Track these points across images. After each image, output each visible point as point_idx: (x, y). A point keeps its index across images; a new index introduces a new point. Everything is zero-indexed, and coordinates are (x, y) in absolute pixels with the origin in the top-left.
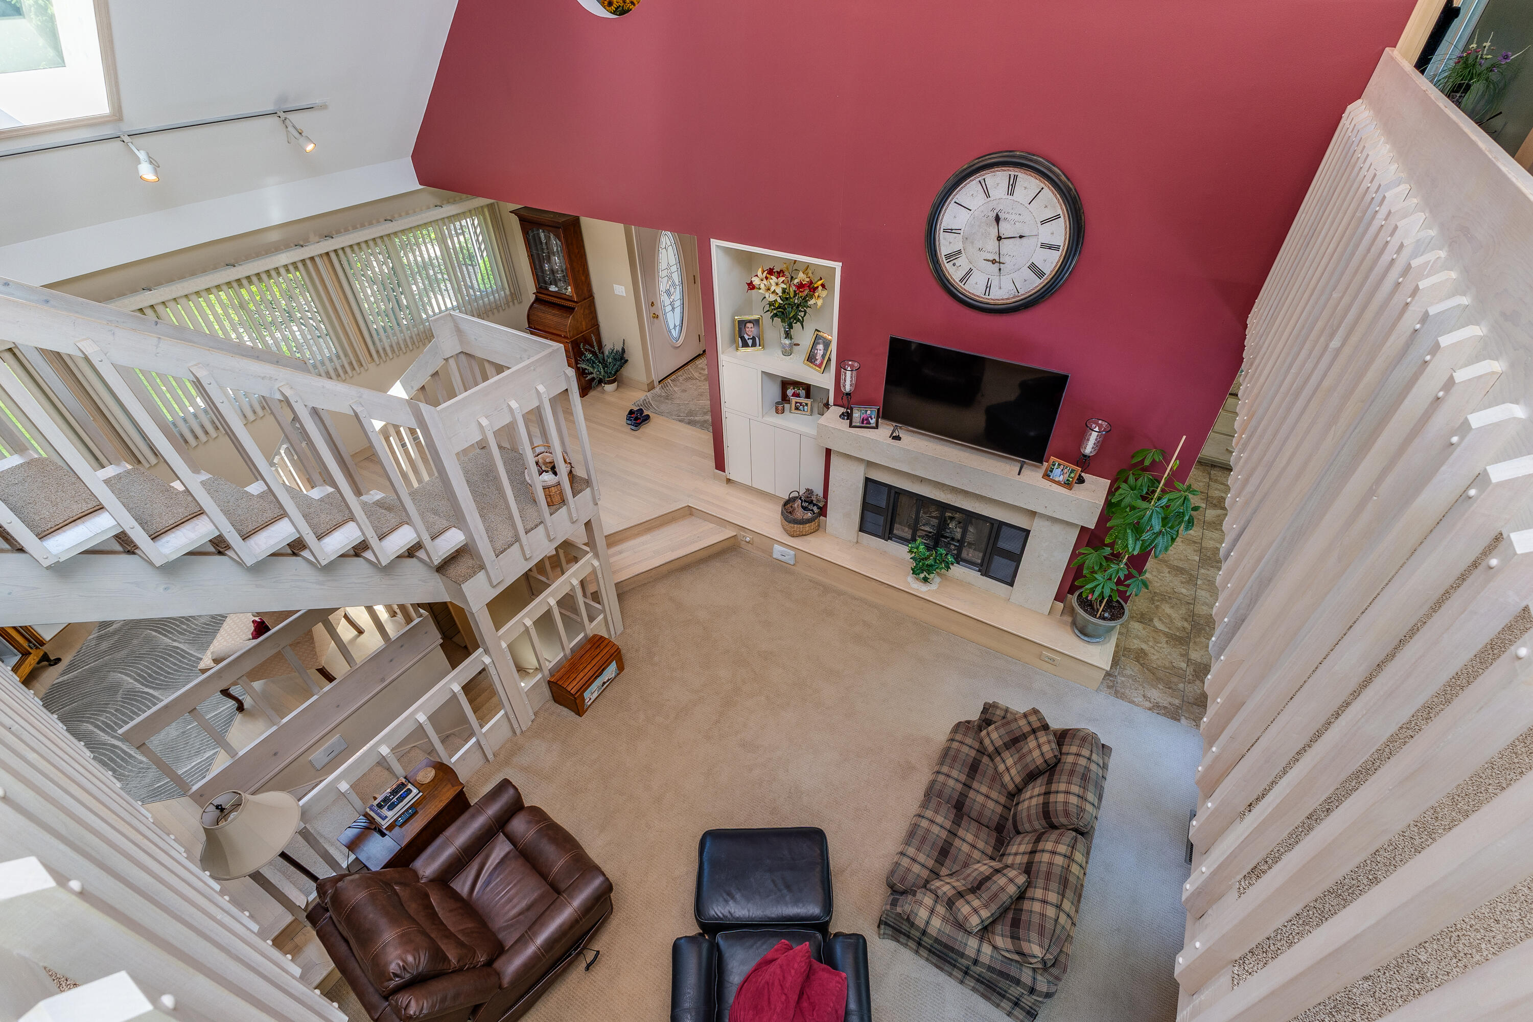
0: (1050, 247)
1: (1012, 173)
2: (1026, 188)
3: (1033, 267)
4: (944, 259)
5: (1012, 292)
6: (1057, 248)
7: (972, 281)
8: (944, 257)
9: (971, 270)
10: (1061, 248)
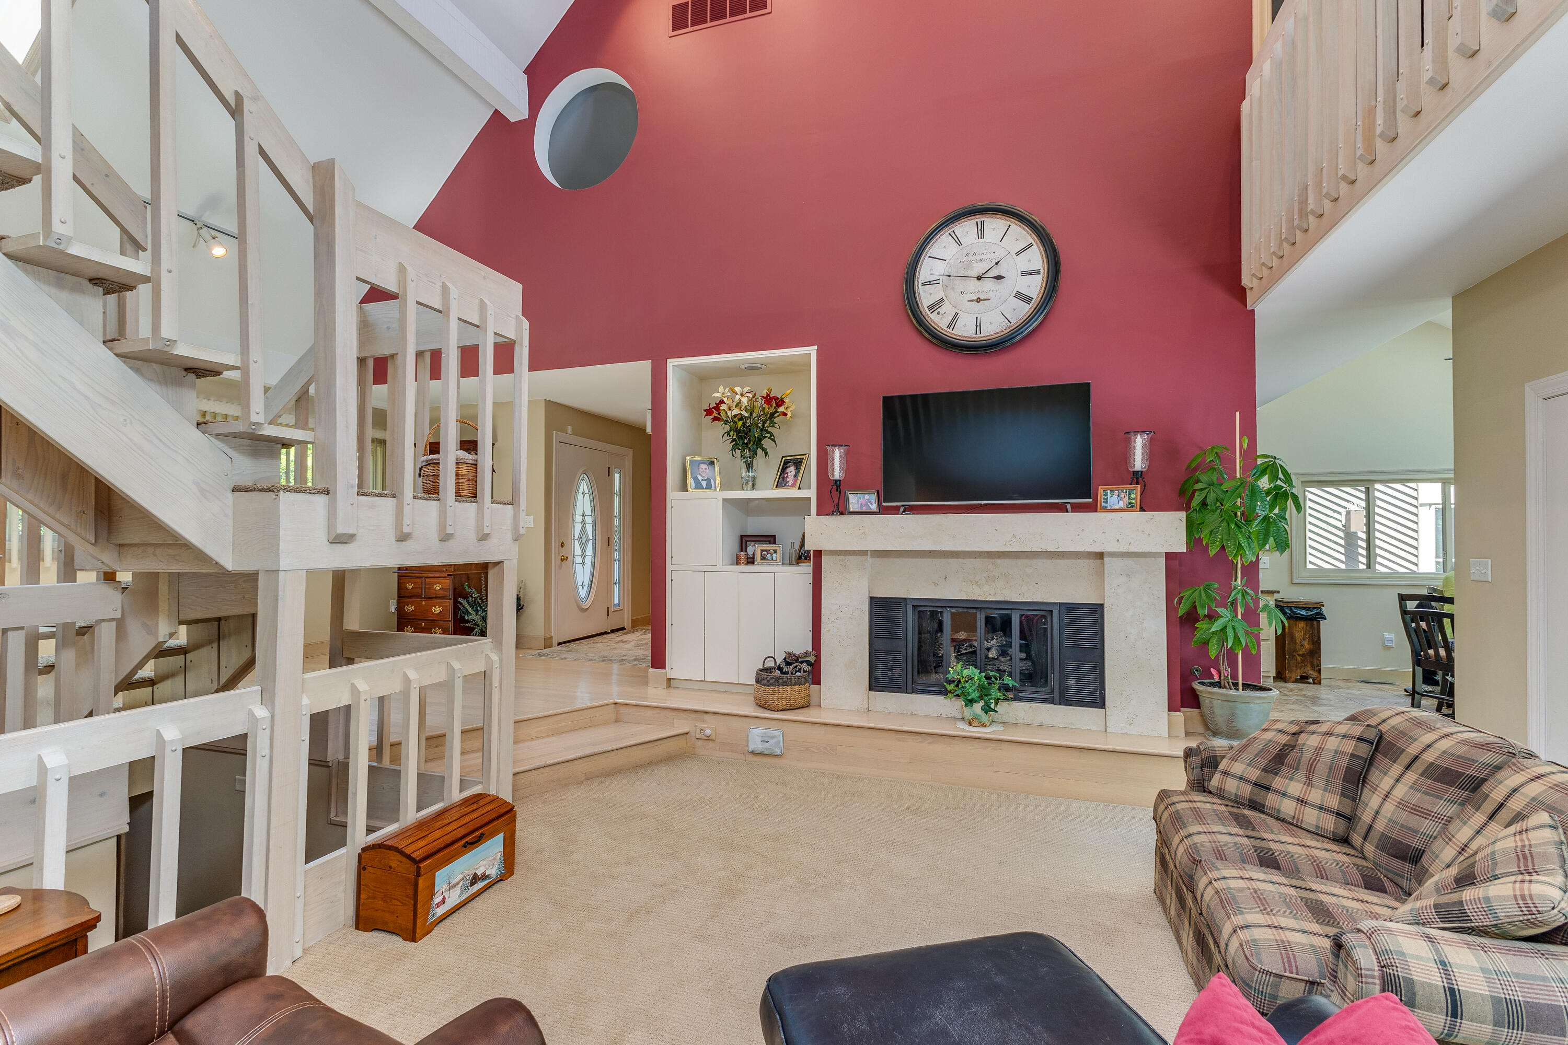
0: (1031, 273)
1: (979, 220)
2: (994, 229)
3: (1019, 296)
4: (927, 311)
5: (1004, 324)
6: (1037, 272)
7: (959, 324)
8: (926, 309)
9: (957, 314)
10: (1041, 271)
